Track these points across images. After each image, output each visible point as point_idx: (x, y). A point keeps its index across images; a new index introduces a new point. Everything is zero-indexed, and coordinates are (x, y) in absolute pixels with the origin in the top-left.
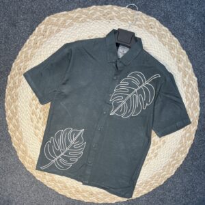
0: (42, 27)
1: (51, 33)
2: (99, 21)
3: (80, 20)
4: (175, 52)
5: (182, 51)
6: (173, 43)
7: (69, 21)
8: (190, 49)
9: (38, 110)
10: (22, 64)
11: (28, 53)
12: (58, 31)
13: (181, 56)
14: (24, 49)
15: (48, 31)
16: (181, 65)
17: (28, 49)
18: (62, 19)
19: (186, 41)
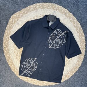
0: (11, 20)
1: (15, 21)
2: (33, 11)
3: (25, 13)
4: (67, 15)
5: (70, 13)
6: (65, 12)
7: (21, 15)
8: (73, 12)
9: (18, 54)
10: (7, 37)
11: (8, 32)
12: (18, 20)
13: (70, 16)
14: (6, 31)
15: (14, 21)
16: (71, 19)
17: (8, 31)
18: (18, 15)
19: (70, 9)
